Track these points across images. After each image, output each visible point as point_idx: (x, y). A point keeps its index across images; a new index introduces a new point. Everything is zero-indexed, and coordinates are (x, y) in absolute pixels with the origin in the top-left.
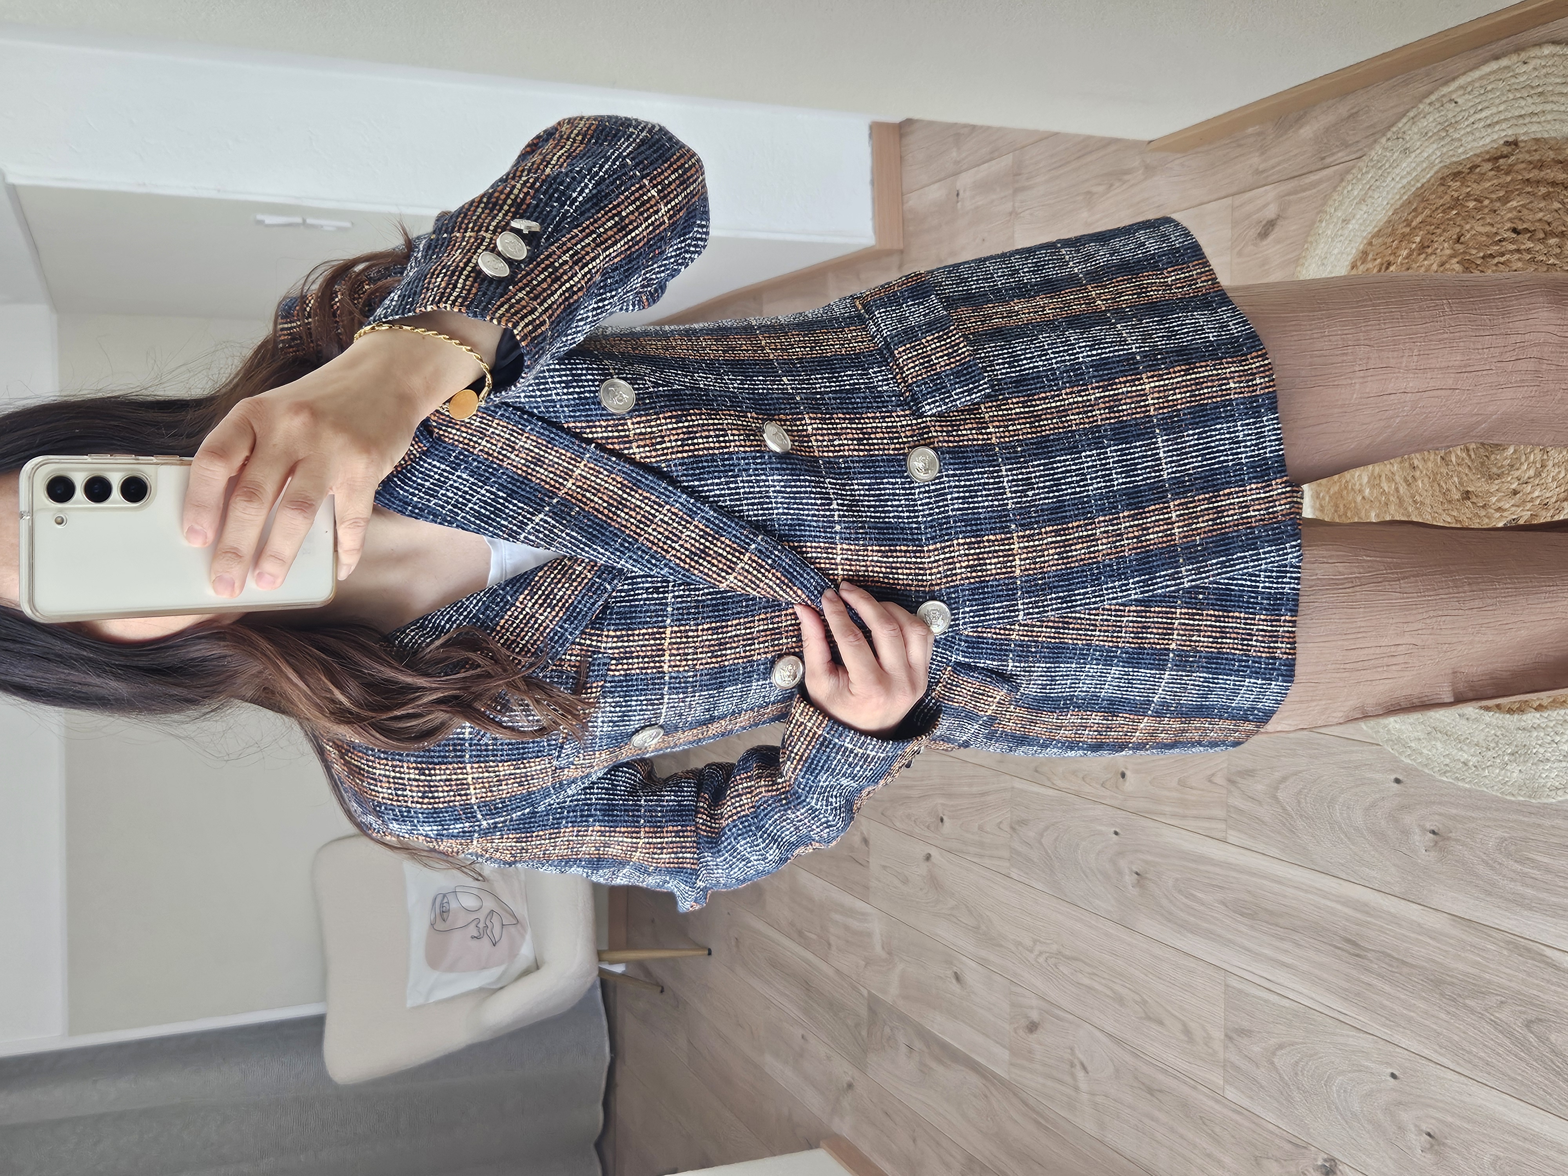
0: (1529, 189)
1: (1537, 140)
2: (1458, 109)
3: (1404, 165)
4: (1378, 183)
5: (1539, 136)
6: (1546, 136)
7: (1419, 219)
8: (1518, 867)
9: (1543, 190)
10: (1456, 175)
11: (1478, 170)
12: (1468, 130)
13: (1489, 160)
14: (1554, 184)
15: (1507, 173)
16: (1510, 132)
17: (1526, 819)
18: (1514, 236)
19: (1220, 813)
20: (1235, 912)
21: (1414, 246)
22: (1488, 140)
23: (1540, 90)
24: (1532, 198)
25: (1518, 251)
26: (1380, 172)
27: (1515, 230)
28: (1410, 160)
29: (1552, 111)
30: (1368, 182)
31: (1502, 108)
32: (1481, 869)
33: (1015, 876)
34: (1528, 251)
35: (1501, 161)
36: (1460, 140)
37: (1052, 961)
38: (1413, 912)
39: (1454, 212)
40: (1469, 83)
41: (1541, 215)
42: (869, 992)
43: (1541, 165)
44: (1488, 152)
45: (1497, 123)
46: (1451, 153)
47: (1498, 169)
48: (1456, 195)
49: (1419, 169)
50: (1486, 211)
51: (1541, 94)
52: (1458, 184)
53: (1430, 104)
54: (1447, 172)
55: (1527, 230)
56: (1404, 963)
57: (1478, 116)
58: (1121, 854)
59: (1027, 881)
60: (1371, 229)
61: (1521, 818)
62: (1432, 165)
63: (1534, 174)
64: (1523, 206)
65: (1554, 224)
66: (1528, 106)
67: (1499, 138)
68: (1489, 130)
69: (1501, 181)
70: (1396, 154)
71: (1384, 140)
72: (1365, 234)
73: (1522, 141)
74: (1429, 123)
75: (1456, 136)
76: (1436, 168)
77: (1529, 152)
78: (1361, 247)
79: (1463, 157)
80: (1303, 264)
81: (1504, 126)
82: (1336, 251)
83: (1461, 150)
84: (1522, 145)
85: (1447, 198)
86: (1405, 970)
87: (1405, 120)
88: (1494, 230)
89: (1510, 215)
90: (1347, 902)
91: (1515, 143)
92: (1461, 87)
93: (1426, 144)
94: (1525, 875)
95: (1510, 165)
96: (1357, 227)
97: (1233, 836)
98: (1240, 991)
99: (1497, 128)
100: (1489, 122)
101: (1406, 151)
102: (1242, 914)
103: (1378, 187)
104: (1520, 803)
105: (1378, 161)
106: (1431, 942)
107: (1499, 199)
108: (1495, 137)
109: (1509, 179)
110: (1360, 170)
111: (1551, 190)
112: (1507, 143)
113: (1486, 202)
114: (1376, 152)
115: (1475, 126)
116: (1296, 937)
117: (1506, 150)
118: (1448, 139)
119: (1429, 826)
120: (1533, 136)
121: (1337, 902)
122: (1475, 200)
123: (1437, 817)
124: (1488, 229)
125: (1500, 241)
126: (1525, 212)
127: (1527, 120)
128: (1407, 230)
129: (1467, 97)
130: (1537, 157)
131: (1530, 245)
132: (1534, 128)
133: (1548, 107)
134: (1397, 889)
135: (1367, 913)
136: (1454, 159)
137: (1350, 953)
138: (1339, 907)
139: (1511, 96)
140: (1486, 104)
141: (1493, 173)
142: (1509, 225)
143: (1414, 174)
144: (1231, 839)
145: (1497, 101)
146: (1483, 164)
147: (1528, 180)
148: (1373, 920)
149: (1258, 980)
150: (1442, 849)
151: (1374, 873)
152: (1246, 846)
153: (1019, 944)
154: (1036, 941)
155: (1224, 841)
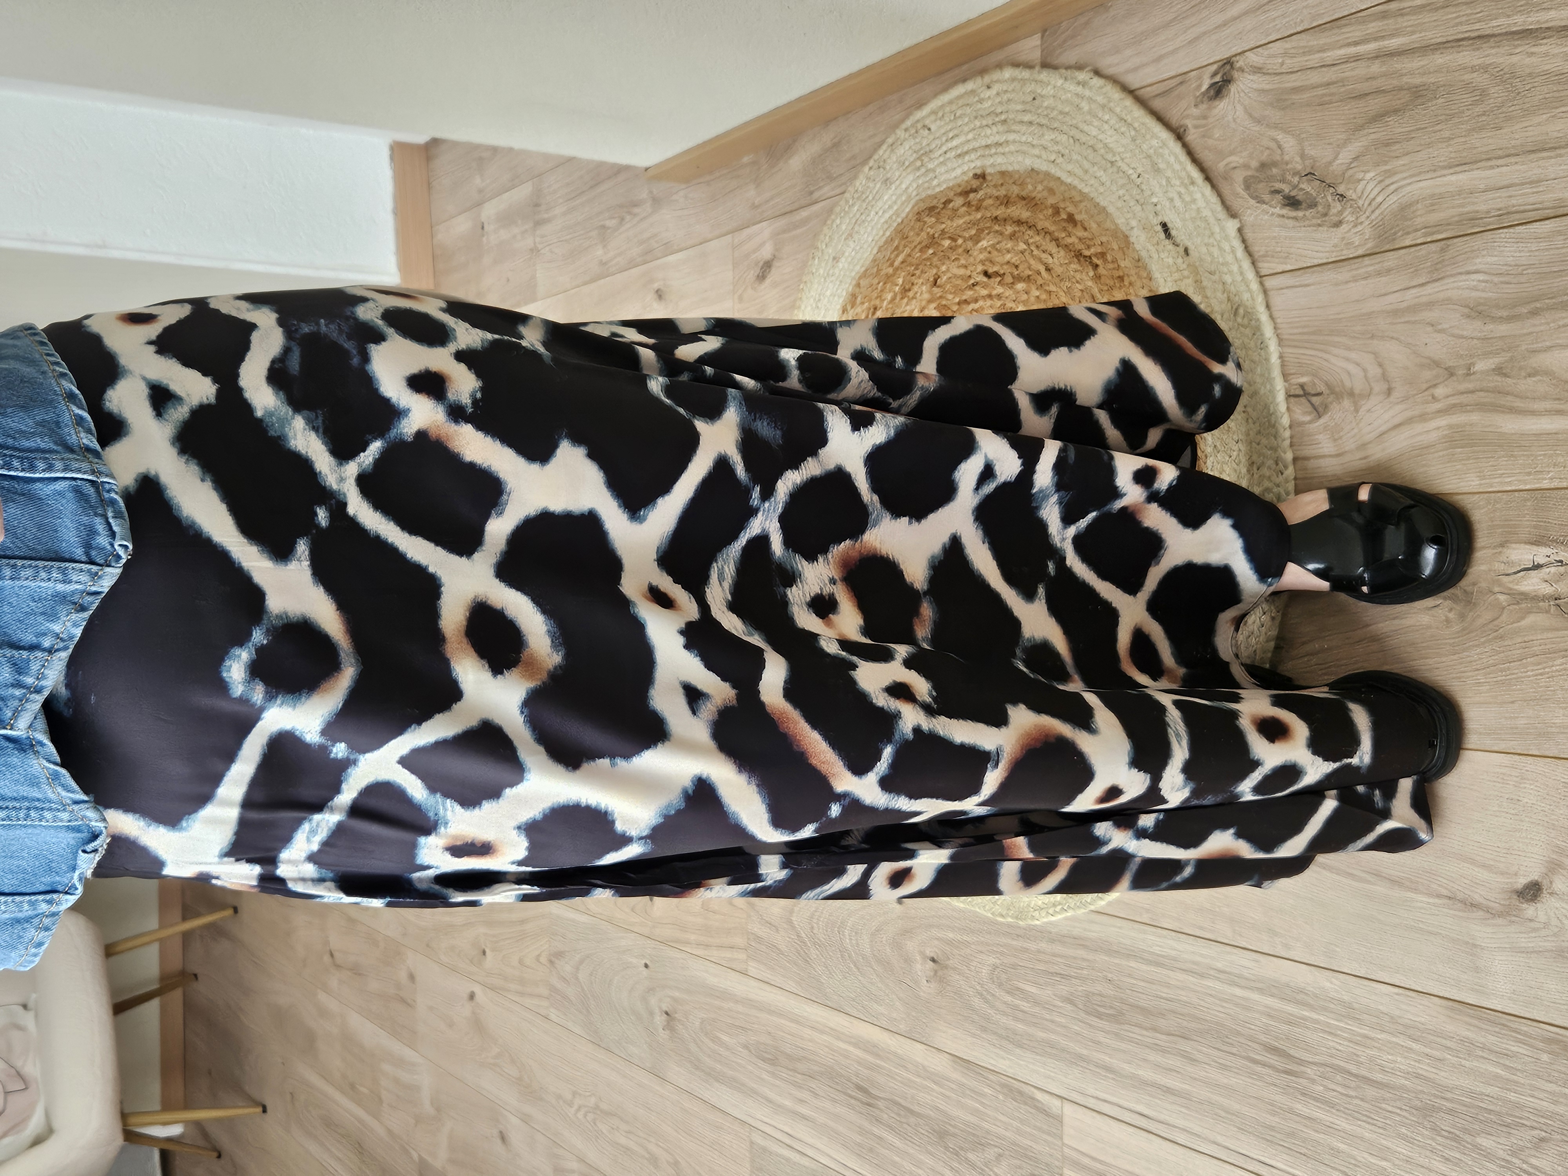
0: (997, 227)
1: (1003, 173)
2: (931, 137)
3: (886, 198)
4: (863, 217)
5: (1004, 168)
6: (1010, 169)
7: (900, 259)
8: (1008, 998)
9: (1009, 229)
10: (932, 209)
11: (951, 205)
12: (941, 159)
13: (960, 194)
14: (1019, 222)
15: (978, 209)
16: (978, 163)
17: (1014, 943)
18: (985, 279)
19: (739, 941)
20: (758, 1057)
21: (897, 288)
22: (959, 172)
23: (1003, 117)
24: (1000, 238)
25: (990, 296)
26: (864, 205)
27: (986, 274)
28: (890, 192)
29: (1014, 142)
30: (854, 215)
31: (970, 136)
32: (977, 1002)
33: (553, 1017)
34: (999, 296)
35: (972, 195)
36: (934, 170)
37: (590, 1117)
38: (917, 1052)
39: (931, 251)
40: (942, 106)
41: (1008, 257)
42: (419, 1155)
43: (1006, 201)
44: (959, 186)
45: (967, 153)
46: (926, 185)
47: (968, 204)
48: (932, 232)
49: (899, 202)
50: (960, 250)
51: (1005, 121)
52: (933, 220)
53: (906, 130)
54: (923, 206)
55: (997, 274)
56: (912, 1112)
57: (950, 145)
58: (651, 990)
59: (564, 1023)
60: (859, 269)
61: (1010, 941)
62: (909, 198)
63: (1000, 212)
64: (993, 246)
65: (1021, 268)
66: (993, 135)
67: (969, 170)
68: (960, 161)
69: (972, 217)
71: (867, 169)
72: (853, 274)
73: (990, 174)
74: (905, 150)
75: (931, 166)
76: (913, 202)
77: (995, 186)
78: (850, 289)
79: (938, 190)
80: (799, 307)
81: (973, 156)
82: (828, 293)
83: (935, 182)
84: (989, 178)
85: (924, 235)
86: (912, 1120)
87: (884, 147)
88: (968, 273)
89: (982, 257)
90: (859, 1043)
91: (981, 177)
92: (934, 112)
93: (904, 174)
94: (1016, 1008)
95: (980, 200)
96: (846, 266)
97: (753, 968)
98: (764, 1150)
99: (967, 158)
100: (959, 152)
101: (887, 182)
102: (764, 1060)
103: (863, 222)
104: (1009, 925)
105: (863, 193)
106: (935, 1087)
107: (971, 238)
108: (966, 168)
109: (979, 216)
110: (847, 202)
111: (1017, 229)
112: (976, 176)
113: (960, 241)
114: (860, 182)
115: (948, 155)
116: (813, 1084)
117: (975, 183)
118: (923, 170)
119: (929, 953)
120: (998, 169)
121: (850, 1043)
122: (950, 238)
123: (936, 942)
124: (962, 272)
125: (973, 285)
126: (995, 253)
127: (993, 151)
128: (890, 270)
129: (938, 122)
130: (1002, 192)
131: (999, 290)
132: (1000, 160)
133: (1011, 137)
134: (902, 1027)
135: (877, 1056)
136: (930, 192)
137: (862, 1103)
138: (851, 1048)
139: (978, 123)
140: (956, 132)
141: (964, 209)
142: (980, 268)
143: (895, 208)
144: (752, 972)
145: (966, 129)
146: (956, 198)
147: (996, 218)
148: (883, 1064)
149: (779, 1136)
150: (942, 981)
151: (881, 1009)
152: (766, 980)
153: (559, 1097)
154: (575, 1094)
155: (744, 973)
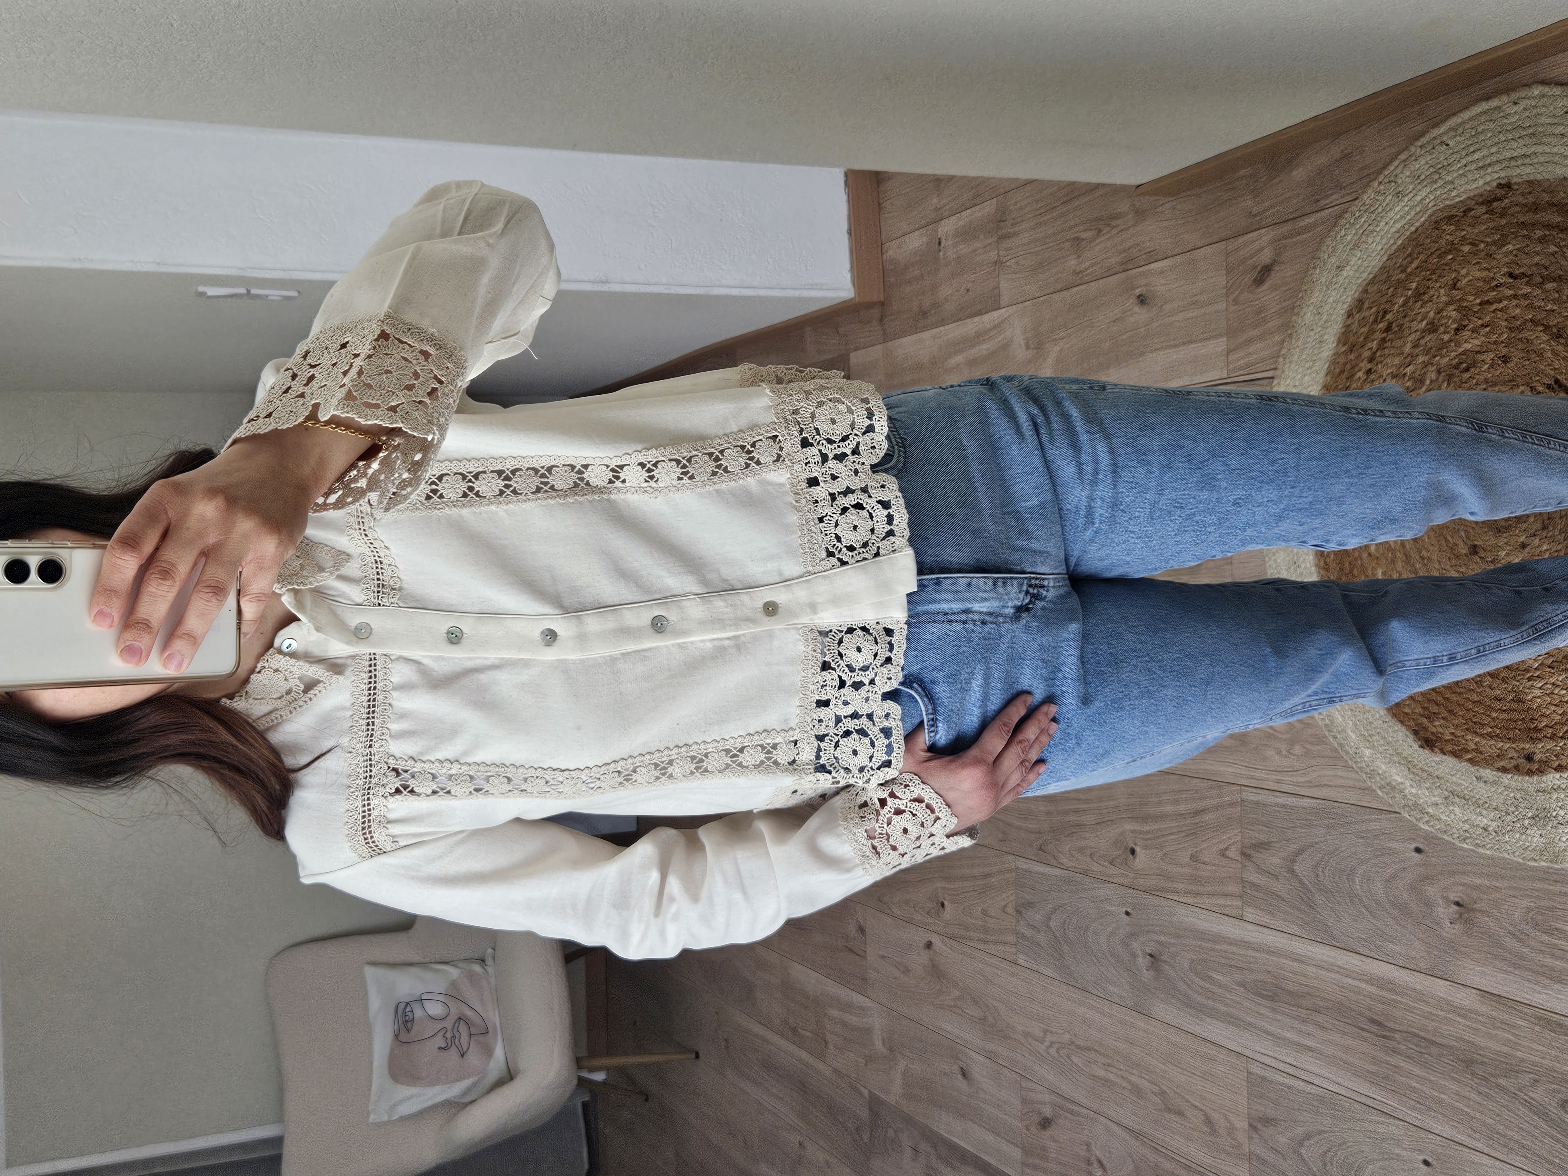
0: (1525, 232)
1: (1531, 182)
2: (1450, 152)
3: (1397, 209)
4: (1372, 227)
5: (1532, 178)
6: (1539, 178)
7: (1414, 265)
8: (1545, 938)
9: (1538, 233)
10: (1451, 217)
11: (1471, 214)
12: (1462, 171)
13: (1482, 203)
14: (1549, 227)
15: (1502, 216)
16: (1503, 174)
17: (1550, 887)
18: (1511, 281)
19: (1233, 889)
20: (1256, 994)
21: (1409, 293)
22: (1481, 183)
23: (1531, 131)
24: (1528, 242)
25: (1516, 296)
26: (1372, 217)
27: (1511, 275)
28: (1402, 204)
29: (1544, 153)
30: (1362, 226)
31: (1494, 149)
32: (1509, 941)
33: (1022, 962)
34: (1526, 296)
35: (1495, 204)
36: (1453, 182)
37: (1064, 1051)
38: (1440, 988)
39: (1450, 256)
40: (1462, 124)
41: (1537, 259)
42: (870, 1092)
43: (1535, 208)
44: (1481, 195)
45: (1489, 165)
46: (1445, 196)
47: (1491, 212)
48: (1451, 238)
49: (1412, 213)
50: (1482, 255)
51: (1533, 134)
52: (1453, 227)
53: (1421, 147)
54: (1441, 215)
55: (1523, 275)
56: (1433, 1043)
57: (1472, 158)
58: (1133, 935)
59: (1035, 967)
60: (1365, 276)
61: (1545, 886)
62: (1426, 208)
63: (1529, 217)
64: (1519, 250)
65: (1551, 268)
66: (1520, 148)
67: (1491, 181)
68: (1482, 173)
69: (1495, 224)
70: (1389, 198)
71: (1376, 184)
72: (1359, 282)
73: (1517, 184)
74: (1421, 165)
75: (1449, 178)
76: (1429, 213)
77: (1522, 194)
78: (1356, 295)
79: (1456, 200)
80: (1298, 314)
81: (1496, 168)
82: (1331, 299)
83: (1455, 193)
84: (1515, 187)
85: (1442, 242)
86: (1434, 1050)
87: (1395, 163)
88: (1491, 275)
89: (1506, 260)
90: (1373, 980)
91: (1508, 186)
92: (1453, 129)
93: (1419, 187)
94: (1554, 946)
95: (1504, 208)
96: (1352, 273)
97: (1248, 913)
98: (1264, 1079)
99: (1489, 170)
100: (1480, 164)
101: (1399, 194)
102: (1263, 997)
103: (1372, 232)
104: (1541, 869)
105: (1371, 206)
106: (1460, 1019)
107: (1494, 243)
108: (1488, 179)
109: (1503, 222)
110: (1354, 213)
111: (1547, 233)
112: (1500, 186)
113: (1482, 246)
114: (1369, 196)
115: (1469, 168)
116: (1319, 1018)
117: (1499, 193)
118: (1441, 182)
119: (1453, 897)
120: (1526, 178)
121: (1362, 980)
122: (1470, 244)
123: (1460, 887)
124: (1484, 274)
125: (1497, 286)
126: (1522, 256)
127: (1520, 162)
128: (1403, 276)
129: (1458, 138)
130: (1530, 199)
131: (1526, 290)
132: (1527, 170)
133: (1540, 149)
134: (1423, 965)
135: (1393, 992)
136: (1448, 202)
137: (1375, 1035)
138: (1363, 985)
139: (1502, 138)
140: (1477, 146)
141: (1487, 216)
142: (1505, 270)
143: (1408, 218)
144: (1247, 916)
145: (1489, 143)
146: (1477, 207)
147: (1523, 223)
148: (1399, 998)
149: (1281, 1066)
150: (1468, 921)
151: (1398, 949)
152: (1263, 923)
153: (1027, 1035)
154: (1045, 1032)
155: (1241, 918)
